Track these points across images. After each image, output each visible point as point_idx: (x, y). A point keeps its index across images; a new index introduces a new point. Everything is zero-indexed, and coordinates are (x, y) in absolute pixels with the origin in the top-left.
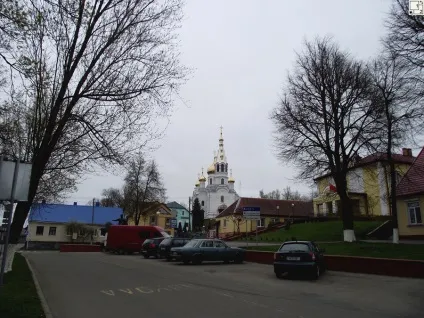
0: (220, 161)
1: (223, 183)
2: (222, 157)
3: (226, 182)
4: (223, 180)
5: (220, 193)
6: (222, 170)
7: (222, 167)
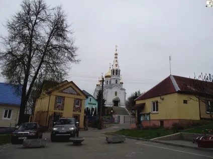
0: (115, 68)
1: (116, 83)
2: (116, 65)
3: (119, 82)
4: (116, 81)
5: (114, 90)
6: (117, 74)
7: (116, 72)
